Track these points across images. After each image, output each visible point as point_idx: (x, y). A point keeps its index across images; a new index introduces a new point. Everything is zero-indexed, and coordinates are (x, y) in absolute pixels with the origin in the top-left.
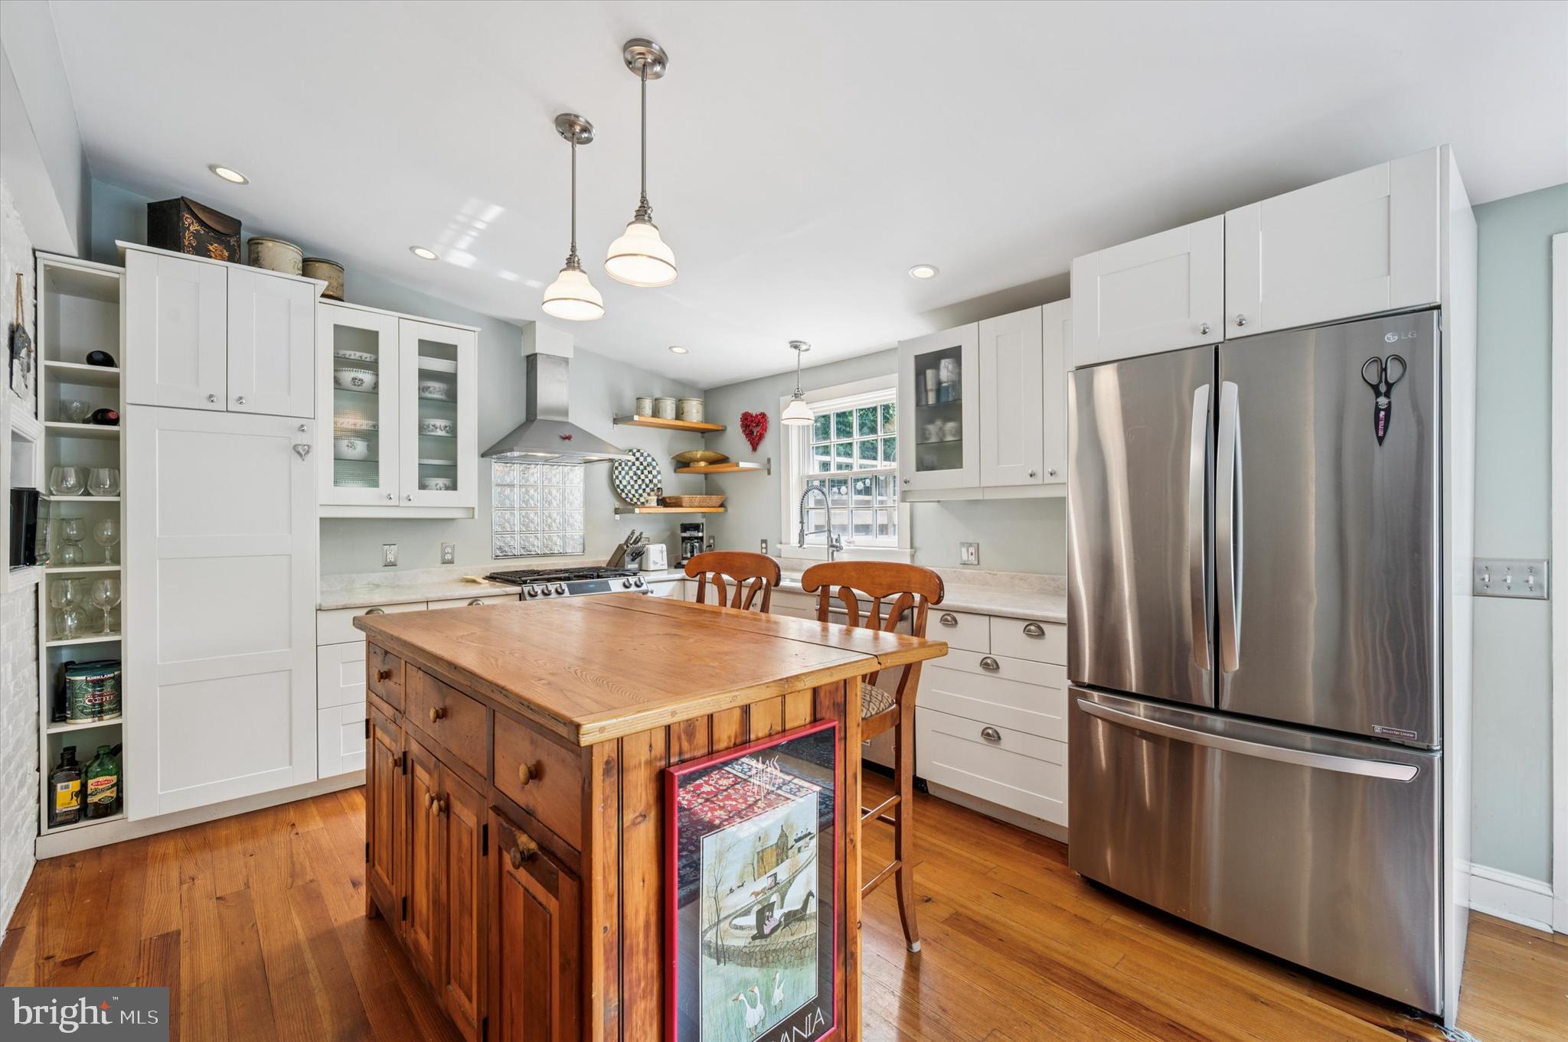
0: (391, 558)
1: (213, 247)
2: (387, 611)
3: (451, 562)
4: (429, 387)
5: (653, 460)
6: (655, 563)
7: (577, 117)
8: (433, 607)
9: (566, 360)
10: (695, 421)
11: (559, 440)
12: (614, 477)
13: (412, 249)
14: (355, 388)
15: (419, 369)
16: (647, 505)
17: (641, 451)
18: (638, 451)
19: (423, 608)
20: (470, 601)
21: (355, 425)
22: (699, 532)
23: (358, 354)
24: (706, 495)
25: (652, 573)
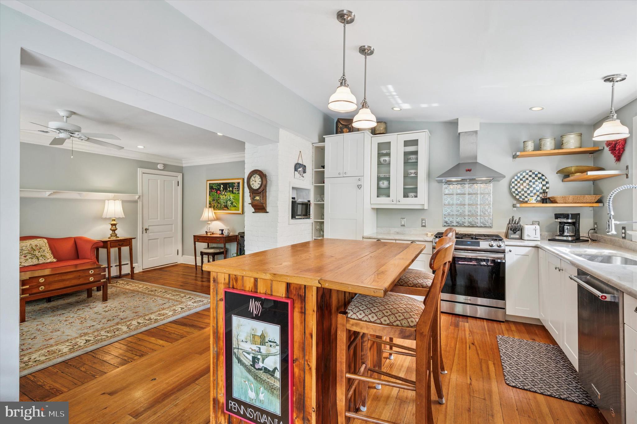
0: (403, 223)
1: (345, 130)
2: (382, 241)
3: (425, 226)
4: (411, 158)
5: (543, 175)
6: (528, 235)
7: (364, 46)
8: (397, 242)
9: (476, 132)
10: (573, 147)
11: (465, 171)
12: (511, 187)
13: (393, 108)
14: (385, 163)
15: (404, 152)
16: (528, 202)
17: (533, 171)
18: (531, 171)
19: (394, 241)
20: (411, 242)
21: (385, 176)
22: (568, 219)
23: (386, 151)
24: (594, 195)
25: (526, 242)
